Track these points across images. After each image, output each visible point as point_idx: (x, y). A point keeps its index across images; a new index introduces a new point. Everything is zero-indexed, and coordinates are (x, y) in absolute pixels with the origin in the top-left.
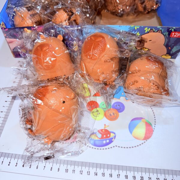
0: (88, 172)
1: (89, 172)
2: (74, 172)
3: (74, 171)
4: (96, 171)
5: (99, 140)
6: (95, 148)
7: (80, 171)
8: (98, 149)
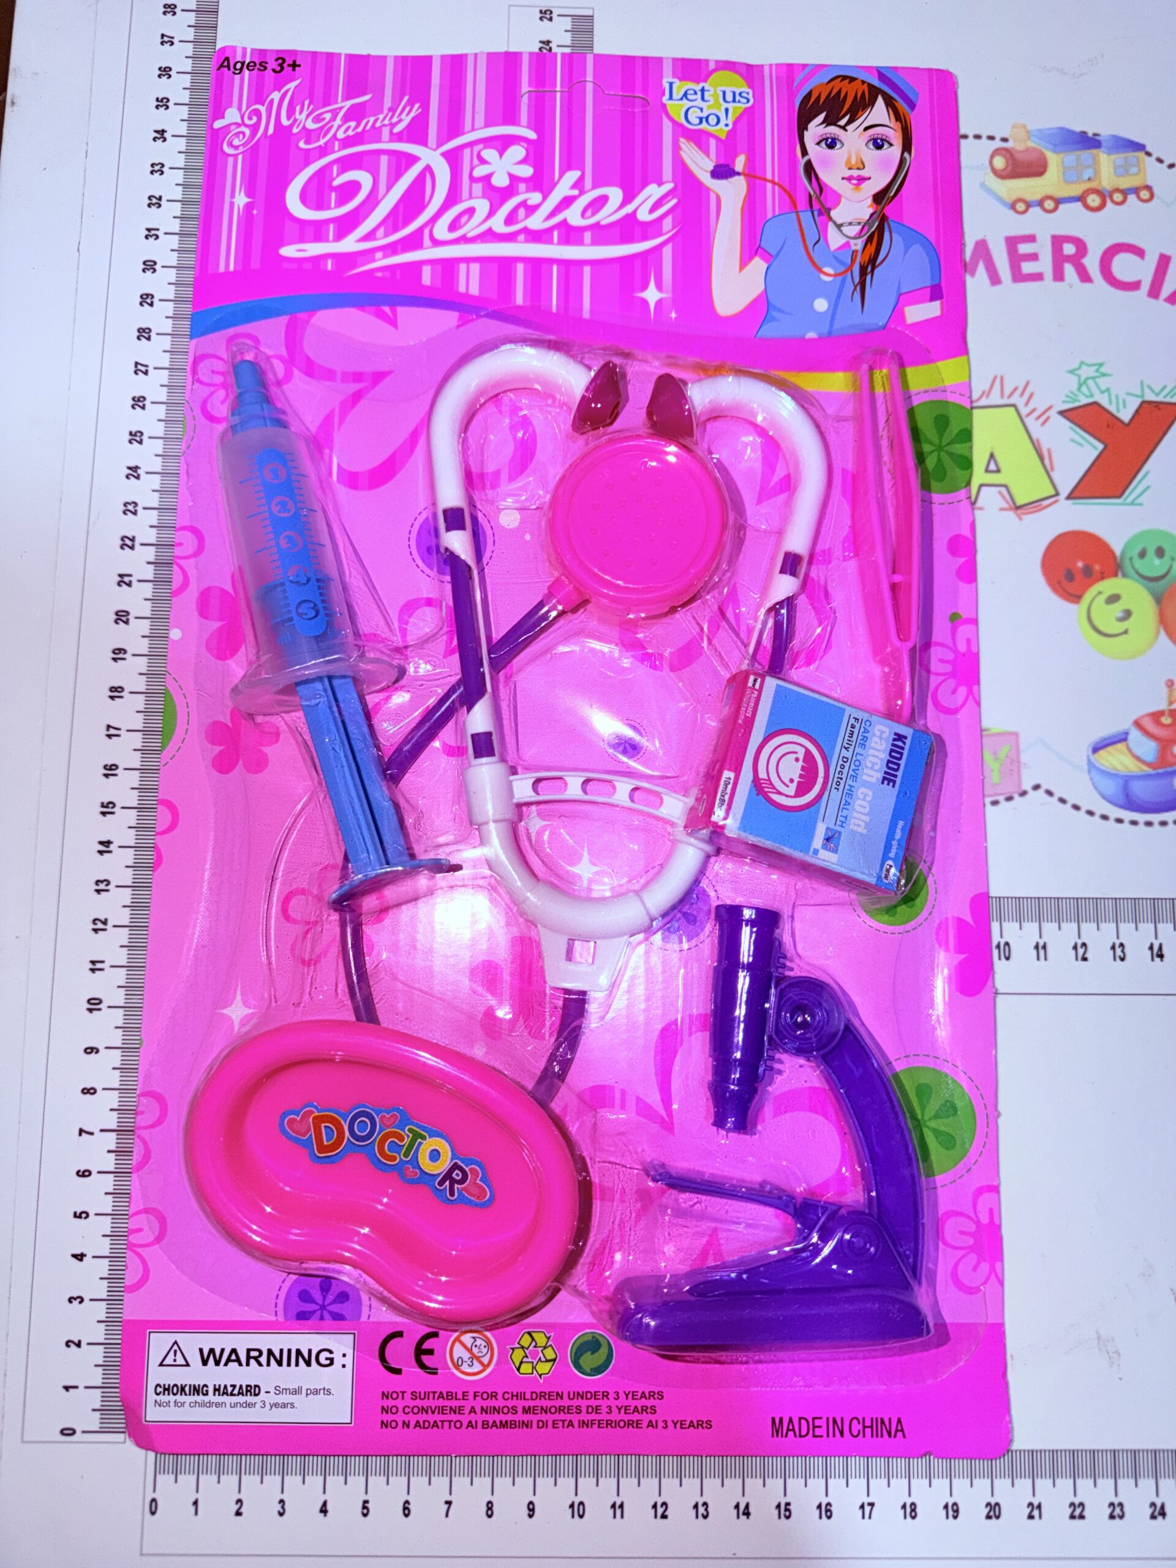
0: (1113, 948)
1: (1122, 945)
2: (1042, 952)
3: (1041, 949)
4: (1153, 940)
5: (1148, 777)
6: (1134, 823)
7: (1075, 947)
8: (1149, 824)
